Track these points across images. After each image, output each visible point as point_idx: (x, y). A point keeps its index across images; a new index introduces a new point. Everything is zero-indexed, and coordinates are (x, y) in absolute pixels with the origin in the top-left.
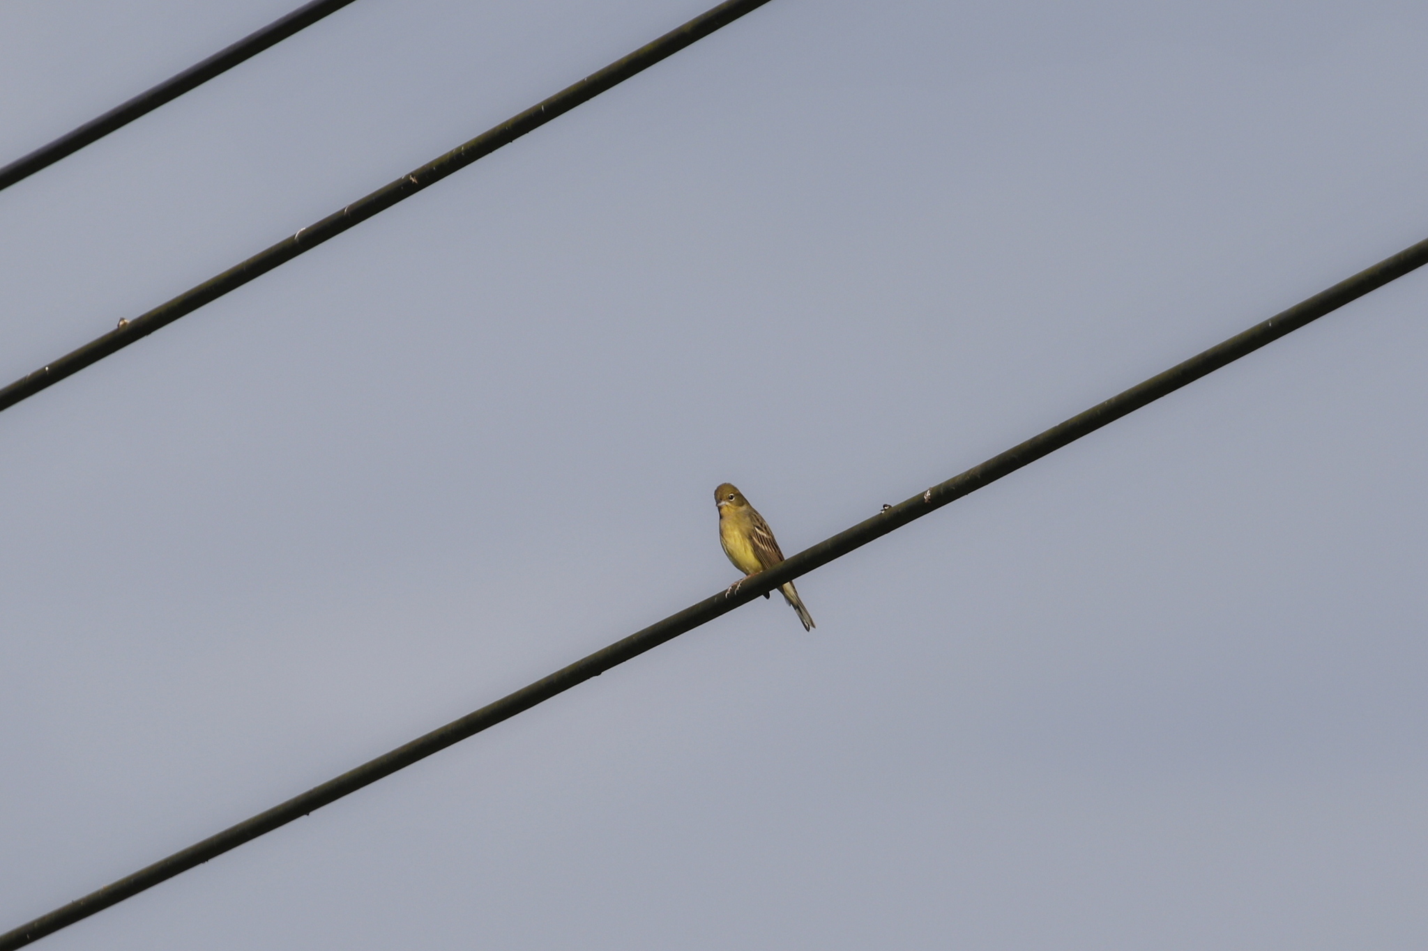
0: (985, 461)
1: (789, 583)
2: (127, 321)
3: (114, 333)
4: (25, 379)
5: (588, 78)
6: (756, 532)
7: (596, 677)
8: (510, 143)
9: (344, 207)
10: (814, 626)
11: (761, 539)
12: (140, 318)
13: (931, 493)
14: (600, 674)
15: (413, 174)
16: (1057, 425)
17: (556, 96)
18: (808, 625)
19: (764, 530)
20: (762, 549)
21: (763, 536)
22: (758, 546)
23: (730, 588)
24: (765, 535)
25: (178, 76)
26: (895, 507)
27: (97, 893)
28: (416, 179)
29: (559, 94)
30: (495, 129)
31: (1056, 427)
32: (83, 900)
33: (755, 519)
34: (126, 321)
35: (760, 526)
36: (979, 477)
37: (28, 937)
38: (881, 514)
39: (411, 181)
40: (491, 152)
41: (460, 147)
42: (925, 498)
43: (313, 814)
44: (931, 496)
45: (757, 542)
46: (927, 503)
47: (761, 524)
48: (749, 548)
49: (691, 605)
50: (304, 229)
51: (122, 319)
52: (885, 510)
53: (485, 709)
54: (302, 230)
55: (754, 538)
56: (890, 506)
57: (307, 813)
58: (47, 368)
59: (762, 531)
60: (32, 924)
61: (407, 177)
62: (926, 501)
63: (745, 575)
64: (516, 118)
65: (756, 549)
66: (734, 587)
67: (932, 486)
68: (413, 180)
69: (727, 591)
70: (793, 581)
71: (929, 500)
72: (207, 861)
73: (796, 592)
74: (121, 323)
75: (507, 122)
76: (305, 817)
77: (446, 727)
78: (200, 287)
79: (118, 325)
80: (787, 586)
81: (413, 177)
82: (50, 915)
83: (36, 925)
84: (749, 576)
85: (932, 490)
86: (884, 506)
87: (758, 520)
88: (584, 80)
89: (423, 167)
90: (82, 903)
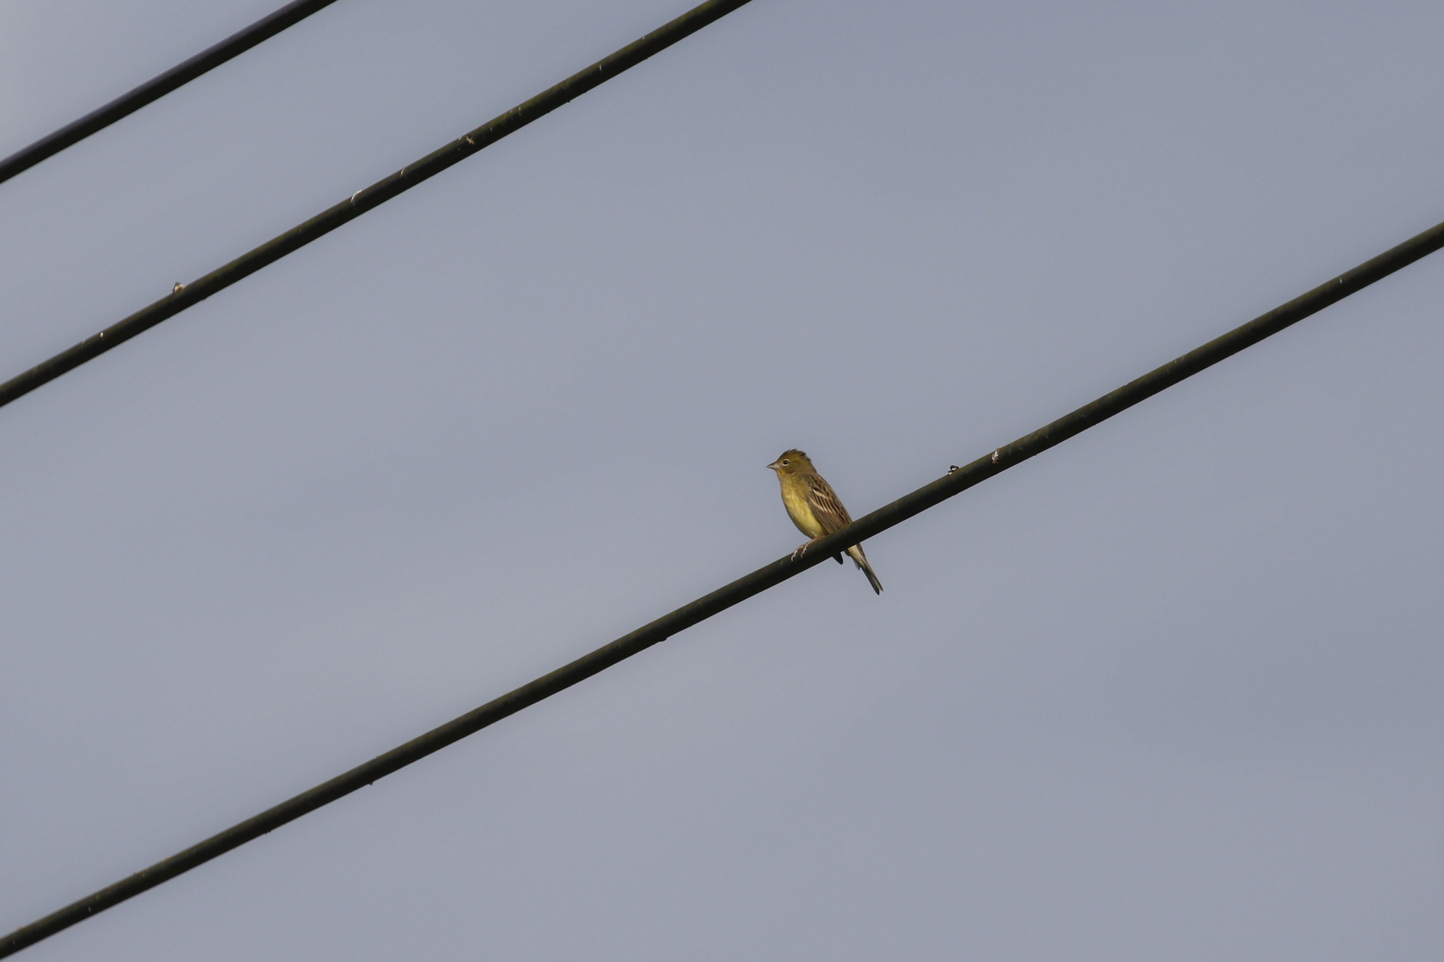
0: (1053, 421)
1: (855, 546)
2: (183, 286)
3: (169, 298)
4: (80, 345)
5: (646, 37)
6: (814, 493)
7: (661, 642)
8: (567, 103)
9: (401, 168)
10: (882, 589)
11: (820, 500)
12: (196, 283)
13: (998, 454)
14: (665, 639)
15: (469, 135)
16: (1126, 384)
17: (613, 55)
18: (877, 588)
19: (823, 491)
20: (821, 511)
21: (822, 498)
22: (818, 508)
23: (796, 551)
24: (824, 496)
25: (231, 38)
26: (962, 468)
27: (159, 865)
28: (473, 140)
29: (617, 53)
30: (552, 89)
31: (1125, 386)
32: (145, 872)
33: (813, 481)
34: (181, 286)
35: (818, 487)
36: (1047, 437)
37: (90, 909)
38: (949, 475)
39: (468, 142)
40: (548, 112)
41: (518, 107)
42: (993, 459)
43: (376, 783)
44: (998, 457)
45: (815, 504)
46: (995, 464)
47: (820, 486)
48: (809, 511)
49: (757, 569)
50: (361, 191)
51: (177, 284)
52: (952, 471)
53: (549, 676)
54: (358, 192)
55: (812, 500)
56: (957, 468)
57: (370, 782)
58: (102, 334)
59: (821, 492)
60: (94, 896)
61: (464, 138)
62: (994, 462)
63: (810, 539)
64: (574, 77)
65: (815, 512)
66: (800, 550)
67: (1000, 447)
68: (470, 141)
69: (793, 554)
70: (861, 543)
71: (997, 461)
72: (270, 831)
73: (863, 555)
74: (176, 288)
75: (564, 82)
76: (368, 786)
77: (510, 694)
78: (255, 251)
79: (174, 290)
80: (854, 549)
81: (470, 138)
82: (112, 888)
83: (97, 897)
84: (815, 539)
85: (1000, 451)
86: (952, 467)
87: (816, 482)
88: (642, 38)
89: (480, 128)
90: (144, 875)
